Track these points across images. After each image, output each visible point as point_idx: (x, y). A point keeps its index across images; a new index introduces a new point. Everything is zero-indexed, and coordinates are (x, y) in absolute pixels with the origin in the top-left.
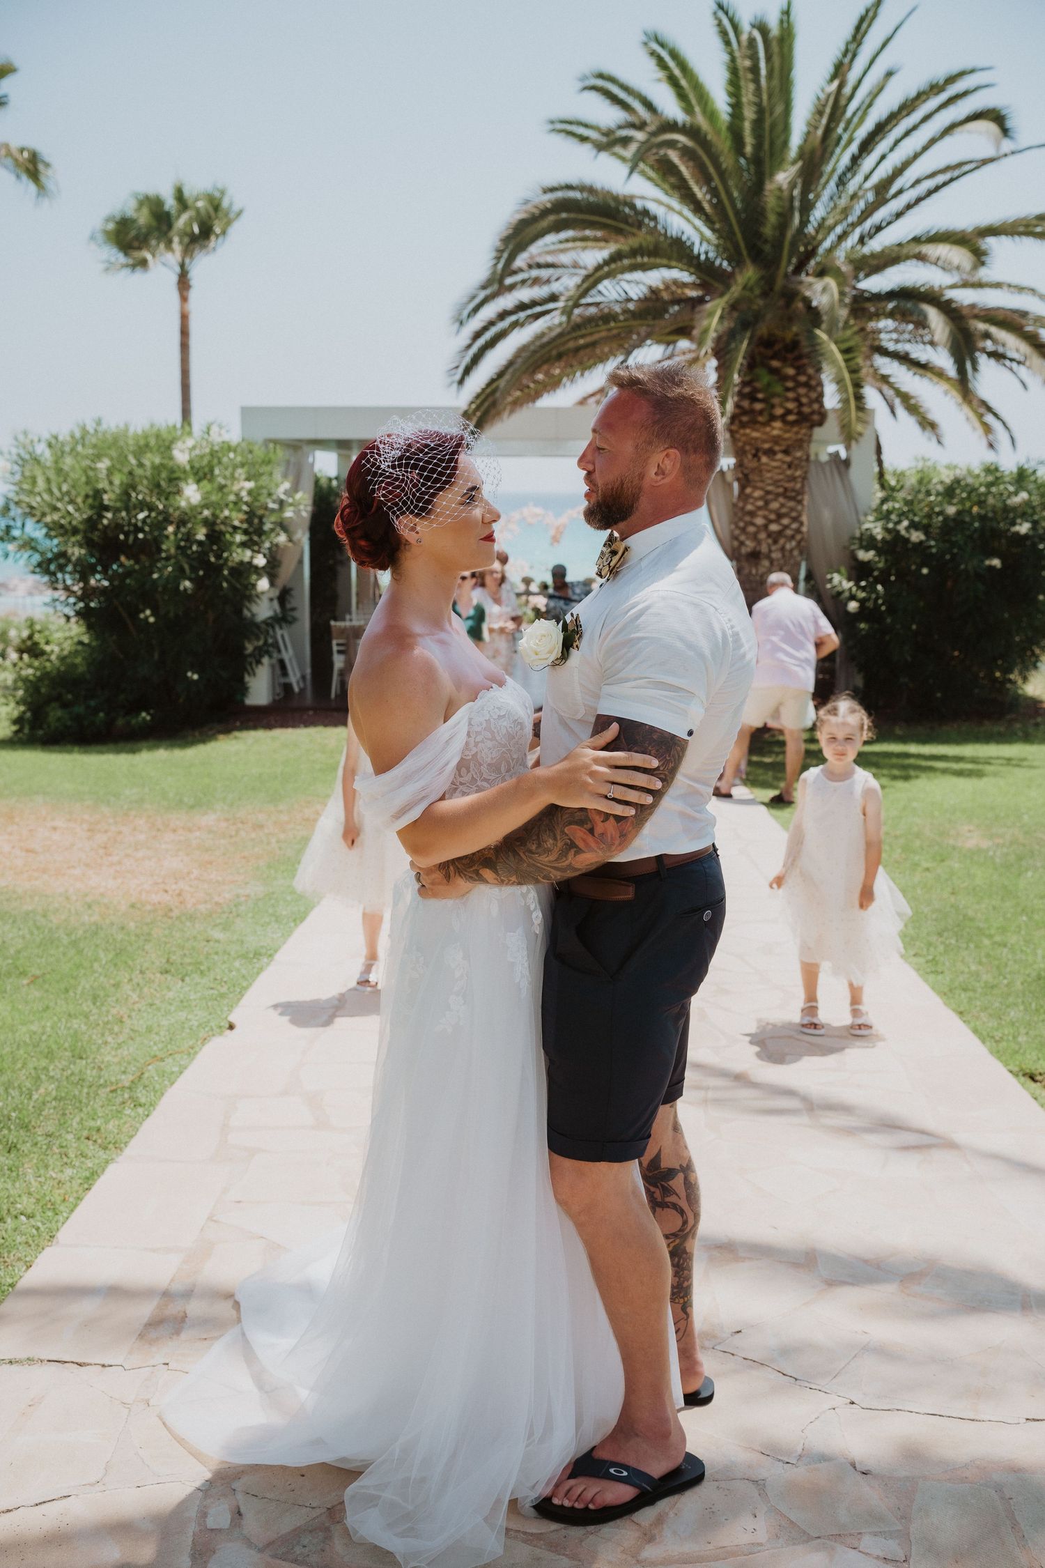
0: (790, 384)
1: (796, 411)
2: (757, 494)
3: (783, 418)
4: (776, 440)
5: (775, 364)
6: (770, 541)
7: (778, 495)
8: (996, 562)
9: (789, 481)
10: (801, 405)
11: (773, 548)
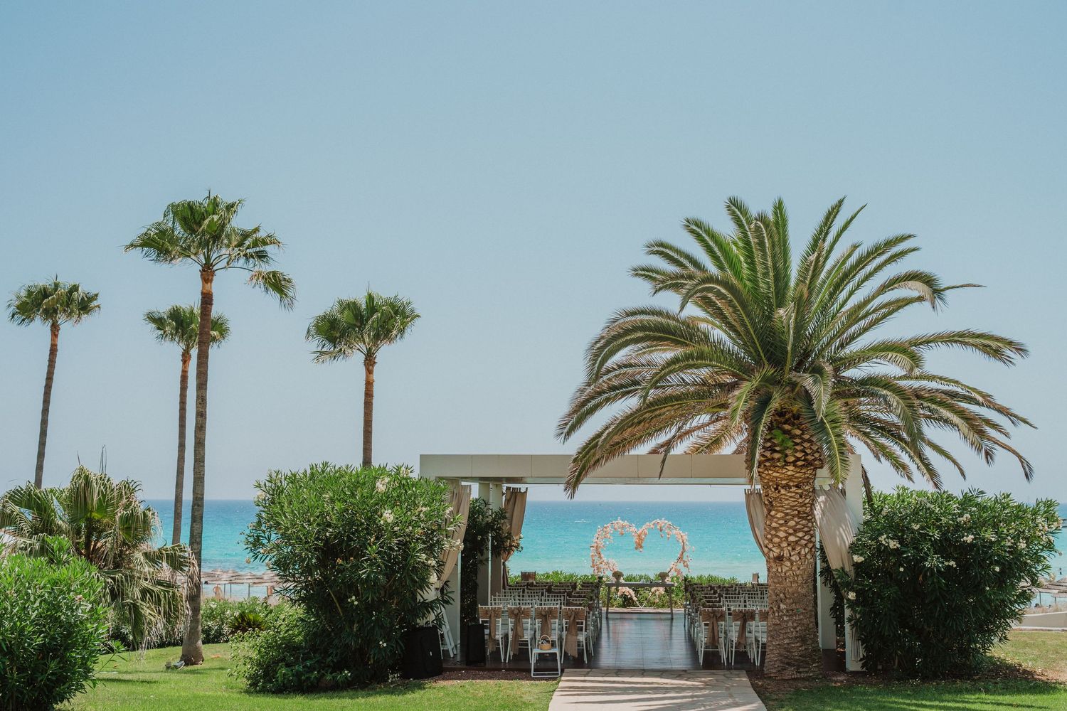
0: (798, 441)
1: (803, 458)
2: (778, 516)
3: (794, 463)
4: (791, 478)
5: (787, 427)
6: (790, 548)
7: (794, 516)
8: (952, 563)
9: (800, 507)
10: (807, 454)
11: (792, 554)
